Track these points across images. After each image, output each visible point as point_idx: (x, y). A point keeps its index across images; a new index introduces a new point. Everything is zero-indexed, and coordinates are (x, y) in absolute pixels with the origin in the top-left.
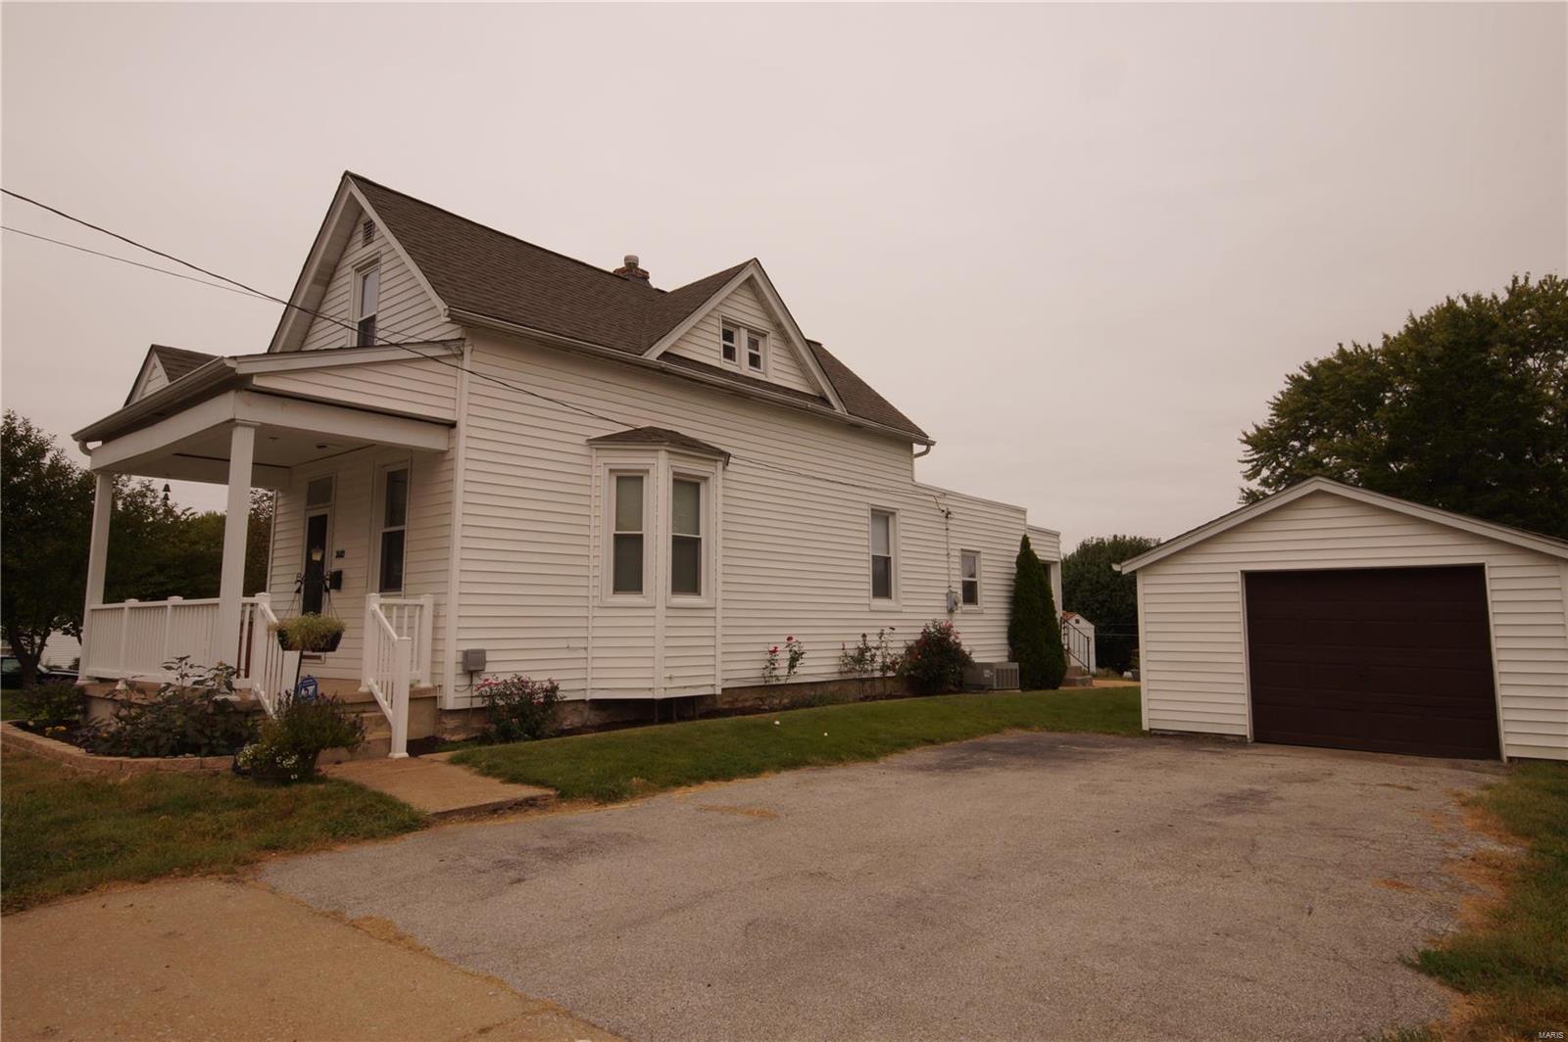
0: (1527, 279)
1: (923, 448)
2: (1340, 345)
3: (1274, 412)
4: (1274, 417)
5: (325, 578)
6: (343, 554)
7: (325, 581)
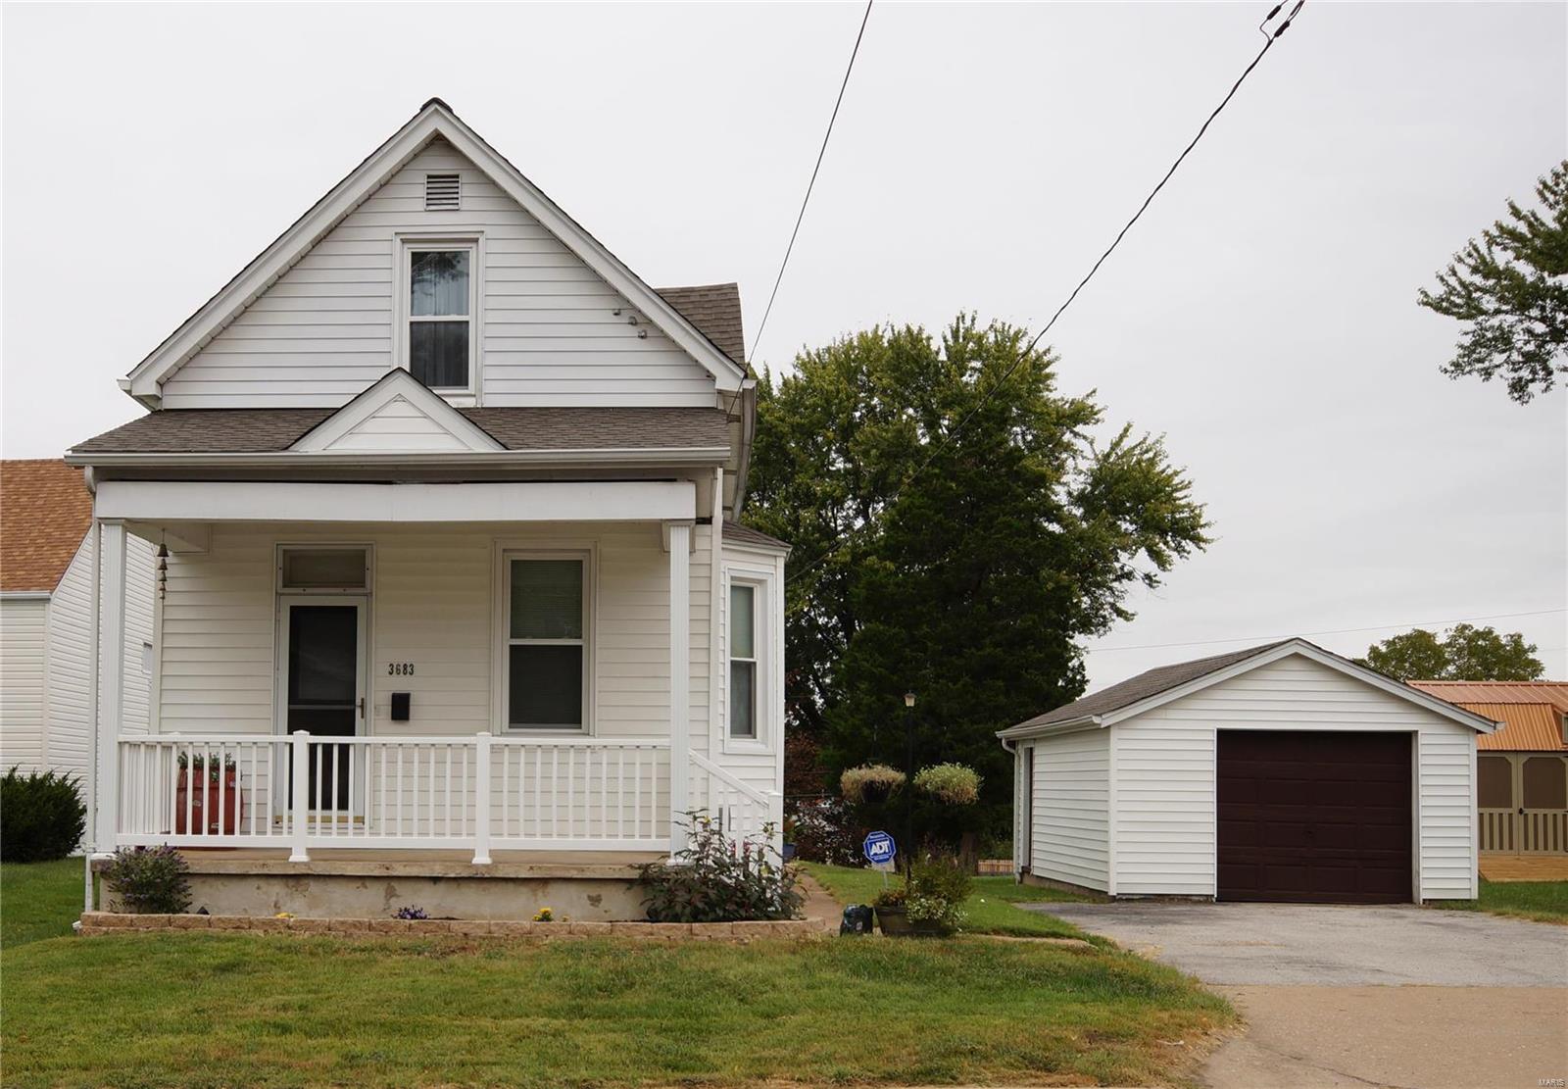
0: (973, 320)
5: (358, 702)
6: (409, 669)
7: (362, 707)
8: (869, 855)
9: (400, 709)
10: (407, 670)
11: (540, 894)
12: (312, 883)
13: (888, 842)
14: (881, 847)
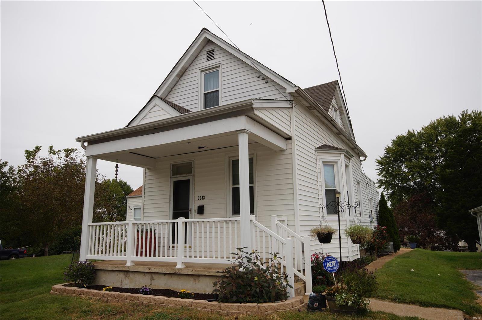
0: (467, 111)
1: (364, 158)
2: (409, 130)
3: (385, 152)
4: (385, 154)
5: (190, 209)
6: (203, 198)
7: (191, 210)
8: (325, 268)
9: (201, 210)
10: (202, 198)
11: (197, 281)
12: (131, 273)
13: (335, 261)
14: (332, 264)
